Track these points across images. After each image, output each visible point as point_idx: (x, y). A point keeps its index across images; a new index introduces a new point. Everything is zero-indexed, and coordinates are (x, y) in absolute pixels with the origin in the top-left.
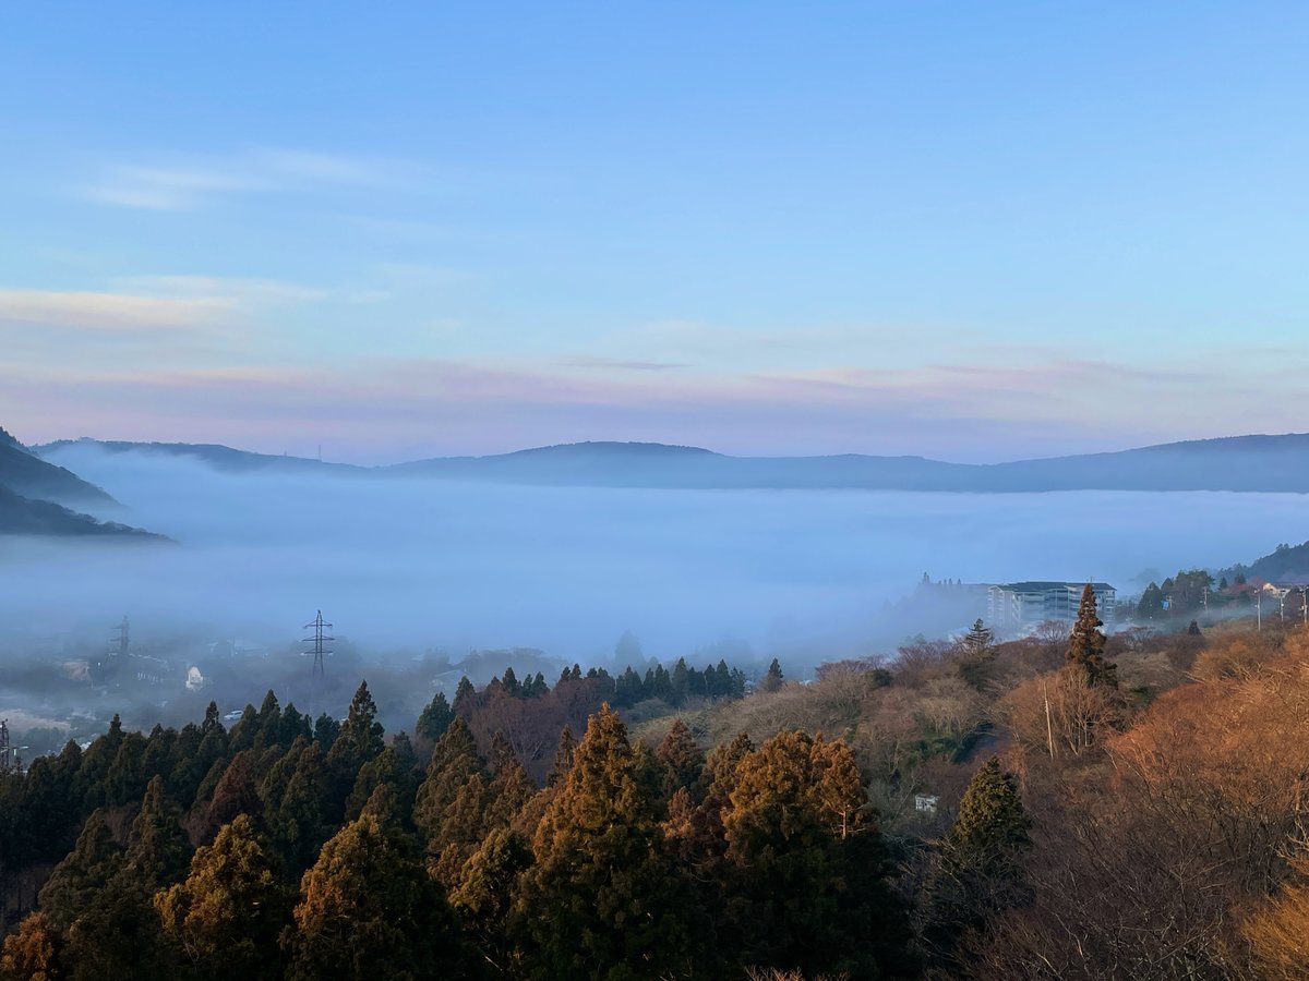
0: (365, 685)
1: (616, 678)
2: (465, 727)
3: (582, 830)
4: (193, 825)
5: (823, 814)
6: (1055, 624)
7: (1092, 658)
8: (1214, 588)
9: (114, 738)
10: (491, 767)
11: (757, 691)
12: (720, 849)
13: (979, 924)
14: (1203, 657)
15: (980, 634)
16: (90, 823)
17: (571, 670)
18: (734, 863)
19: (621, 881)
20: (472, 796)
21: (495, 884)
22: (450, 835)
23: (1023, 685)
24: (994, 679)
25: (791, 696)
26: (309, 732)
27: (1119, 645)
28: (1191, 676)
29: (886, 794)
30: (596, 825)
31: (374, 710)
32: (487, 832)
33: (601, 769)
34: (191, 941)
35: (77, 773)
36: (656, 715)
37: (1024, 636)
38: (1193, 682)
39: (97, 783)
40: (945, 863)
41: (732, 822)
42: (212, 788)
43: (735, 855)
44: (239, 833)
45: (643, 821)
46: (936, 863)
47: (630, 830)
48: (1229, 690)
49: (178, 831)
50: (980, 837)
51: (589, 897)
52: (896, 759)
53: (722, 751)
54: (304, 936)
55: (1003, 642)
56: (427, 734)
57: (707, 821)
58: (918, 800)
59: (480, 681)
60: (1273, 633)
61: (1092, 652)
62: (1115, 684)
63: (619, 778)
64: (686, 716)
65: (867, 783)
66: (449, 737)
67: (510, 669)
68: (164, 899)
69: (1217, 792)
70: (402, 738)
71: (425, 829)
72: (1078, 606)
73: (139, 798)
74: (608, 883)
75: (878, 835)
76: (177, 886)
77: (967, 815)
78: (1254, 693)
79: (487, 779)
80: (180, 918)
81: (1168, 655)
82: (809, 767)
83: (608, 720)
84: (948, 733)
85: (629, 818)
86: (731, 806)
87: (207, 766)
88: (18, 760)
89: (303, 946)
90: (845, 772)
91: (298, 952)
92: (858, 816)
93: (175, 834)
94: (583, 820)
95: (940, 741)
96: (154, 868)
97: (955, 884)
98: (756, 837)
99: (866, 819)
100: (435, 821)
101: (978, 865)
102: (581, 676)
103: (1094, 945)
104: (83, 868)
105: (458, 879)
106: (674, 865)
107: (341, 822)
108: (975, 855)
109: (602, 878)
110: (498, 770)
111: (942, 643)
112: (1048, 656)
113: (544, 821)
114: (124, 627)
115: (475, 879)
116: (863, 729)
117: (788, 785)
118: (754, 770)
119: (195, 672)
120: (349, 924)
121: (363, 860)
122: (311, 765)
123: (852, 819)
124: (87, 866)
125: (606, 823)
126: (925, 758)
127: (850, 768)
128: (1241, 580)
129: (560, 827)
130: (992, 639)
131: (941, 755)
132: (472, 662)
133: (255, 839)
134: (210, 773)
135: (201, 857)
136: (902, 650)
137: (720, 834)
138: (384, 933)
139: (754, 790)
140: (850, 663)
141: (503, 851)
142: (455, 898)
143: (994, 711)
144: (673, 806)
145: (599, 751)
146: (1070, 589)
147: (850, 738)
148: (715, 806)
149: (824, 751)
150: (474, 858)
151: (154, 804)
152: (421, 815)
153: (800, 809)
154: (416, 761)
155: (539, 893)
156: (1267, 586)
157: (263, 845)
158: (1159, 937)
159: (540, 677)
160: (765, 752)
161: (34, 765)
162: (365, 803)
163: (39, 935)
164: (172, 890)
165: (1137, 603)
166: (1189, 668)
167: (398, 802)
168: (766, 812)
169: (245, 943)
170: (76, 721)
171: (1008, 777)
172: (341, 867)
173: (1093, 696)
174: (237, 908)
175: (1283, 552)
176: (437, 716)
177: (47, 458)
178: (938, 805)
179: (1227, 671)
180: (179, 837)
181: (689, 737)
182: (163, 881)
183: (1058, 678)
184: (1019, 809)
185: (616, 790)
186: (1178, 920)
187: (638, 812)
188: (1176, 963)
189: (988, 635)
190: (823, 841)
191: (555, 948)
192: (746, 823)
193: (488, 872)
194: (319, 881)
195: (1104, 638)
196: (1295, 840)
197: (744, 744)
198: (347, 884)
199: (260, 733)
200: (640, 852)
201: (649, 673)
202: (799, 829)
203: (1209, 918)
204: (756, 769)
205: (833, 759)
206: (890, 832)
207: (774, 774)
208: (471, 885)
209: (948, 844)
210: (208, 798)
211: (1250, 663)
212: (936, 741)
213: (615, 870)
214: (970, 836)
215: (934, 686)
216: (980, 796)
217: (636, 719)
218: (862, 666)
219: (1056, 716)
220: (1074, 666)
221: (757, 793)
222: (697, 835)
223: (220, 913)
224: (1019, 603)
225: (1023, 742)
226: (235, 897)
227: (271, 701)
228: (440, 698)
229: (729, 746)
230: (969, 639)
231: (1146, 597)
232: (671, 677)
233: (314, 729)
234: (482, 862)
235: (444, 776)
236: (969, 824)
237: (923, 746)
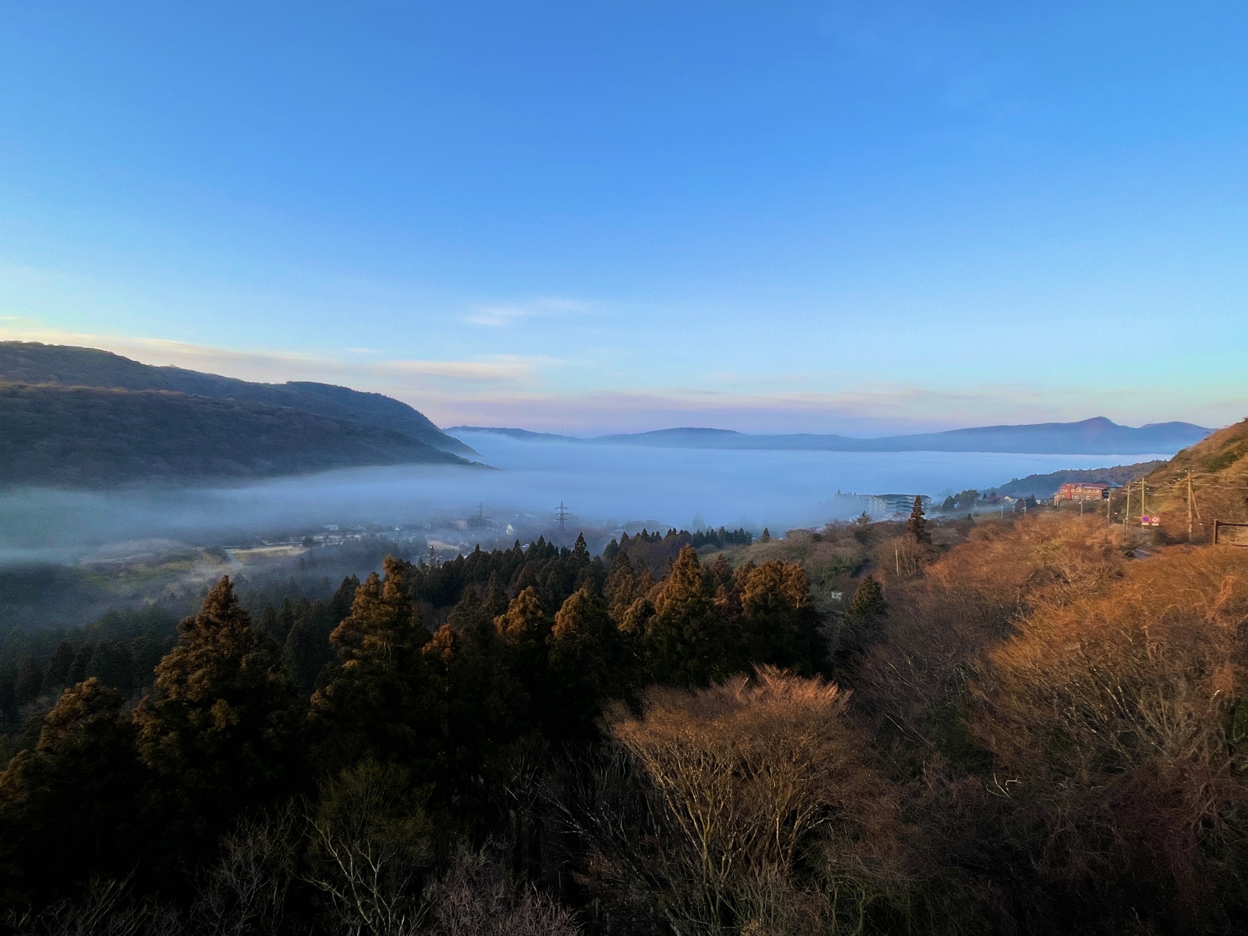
0: (581, 534)
1: (692, 534)
2: (625, 554)
3: (677, 600)
4: (509, 591)
5: (788, 597)
6: (901, 513)
7: (919, 530)
8: (980, 498)
9: (477, 554)
10: (636, 572)
11: (758, 542)
12: (740, 611)
13: (861, 651)
14: (973, 531)
15: (865, 518)
16: (467, 589)
17: (672, 530)
18: (746, 618)
19: (695, 623)
20: (628, 584)
21: (638, 622)
22: (618, 601)
23: (885, 542)
24: (871, 539)
25: (774, 544)
26: (557, 554)
27: (932, 524)
28: (968, 539)
29: (818, 591)
30: (683, 598)
31: (586, 546)
32: (634, 600)
33: (686, 573)
34: (509, 639)
35: (462, 568)
36: (711, 551)
37: (886, 520)
38: (968, 542)
39: (470, 572)
40: (845, 622)
41: (745, 599)
42: (517, 577)
43: (747, 614)
44: (529, 593)
45: (704, 597)
46: (841, 623)
47: (699, 601)
48: (986, 546)
49: (504, 594)
50: (863, 610)
51: (680, 629)
52: (823, 575)
53: (741, 568)
54: (556, 639)
55: (876, 522)
56: (608, 557)
57: (734, 598)
58: (833, 594)
59: (632, 534)
60: (1009, 520)
61: (919, 527)
62: (930, 543)
63: (694, 577)
64: (724, 552)
65: (809, 584)
66: (618, 558)
67: (645, 529)
68: (498, 621)
69: (979, 593)
70: (597, 558)
71: (607, 598)
72: (913, 506)
73: (488, 579)
74: (689, 624)
75: (814, 608)
76: (503, 615)
77: (856, 601)
78: (999, 547)
79: (635, 577)
80: (505, 628)
81: (957, 529)
82: (781, 576)
83: (689, 551)
84: (848, 564)
85: (698, 594)
86: (745, 593)
87: (515, 567)
88: (438, 561)
89: (556, 643)
90: (799, 579)
91: (554, 646)
92: (805, 599)
93: (502, 595)
94: (677, 595)
95: (844, 567)
96: (493, 609)
97: (850, 632)
98: (756, 606)
99: (808, 600)
100: (612, 594)
101: (861, 624)
102: (677, 533)
103: (916, 660)
104: (465, 608)
105: (622, 619)
106: (719, 617)
107: (571, 592)
108: (859, 619)
109: (686, 621)
110: (640, 574)
111: (846, 522)
112: (897, 529)
113: (660, 595)
114: (481, 507)
115: (629, 619)
116: (807, 561)
117: (772, 583)
118: (755, 576)
119: (510, 527)
120: (575, 636)
121: (581, 607)
122: (559, 568)
123: (801, 600)
124: (466, 607)
125: (688, 597)
126: (837, 574)
127: (801, 577)
128: (993, 494)
129: (667, 598)
130: (870, 520)
131: (844, 574)
132: (629, 526)
133: (535, 597)
134: (516, 570)
135: (513, 603)
136: (827, 525)
137: (740, 605)
138: (590, 640)
139: (755, 585)
140: (804, 531)
141: (642, 608)
142: (621, 627)
143: (870, 554)
144: (718, 592)
145: (685, 565)
146: (909, 498)
147: (801, 565)
148: (738, 592)
149: (789, 569)
150: (629, 610)
151: (494, 582)
152: (606, 592)
153: (778, 595)
154: (603, 568)
155: (658, 627)
156: (1007, 498)
157: (539, 599)
158: (948, 658)
159: (658, 533)
160: (761, 568)
161: (445, 564)
162: (581, 585)
163: (447, 632)
164: (501, 617)
165: (942, 505)
166: (966, 536)
167: (595, 586)
168: (761, 596)
169: (532, 641)
170: (462, 546)
171: (877, 584)
172: (572, 610)
173: (919, 548)
174: (528, 625)
175: (1015, 482)
176: (613, 549)
177: (447, 434)
178: (842, 597)
179: (985, 537)
180: (504, 597)
181: (725, 562)
182: (498, 614)
183: (902, 539)
184: (881, 599)
185: (692, 582)
186: (957, 651)
187: (702, 592)
188: (956, 670)
189: (868, 519)
190: (787, 609)
191: (665, 651)
192: (752, 600)
193: (635, 617)
194: (563, 616)
195: (925, 521)
196: (1017, 615)
197: (751, 565)
198: (574, 618)
199: (537, 554)
200: (703, 611)
201: (708, 533)
202: (776, 603)
203: (973, 650)
204: (757, 576)
205: (793, 573)
206: (820, 608)
207: (765, 578)
208: (628, 622)
209: (847, 614)
210: (516, 581)
211: (997, 534)
212: (842, 567)
213: (692, 618)
214: (857, 611)
215: (842, 542)
216: (863, 592)
217: (702, 553)
218: (808, 532)
219: (900, 557)
220: (911, 534)
221: (757, 587)
222: (729, 605)
223: (521, 628)
224: (884, 504)
225: (884, 568)
226: (527, 621)
227: (542, 540)
228: (614, 541)
229: (744, 566)
230: (859, 520)
231: (946, 502)
232: (718, 534)
233: (560, 553)
234: (632, 612)
235: (615, 575)
236: (857, 605)
237: (836, 569)
